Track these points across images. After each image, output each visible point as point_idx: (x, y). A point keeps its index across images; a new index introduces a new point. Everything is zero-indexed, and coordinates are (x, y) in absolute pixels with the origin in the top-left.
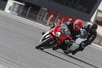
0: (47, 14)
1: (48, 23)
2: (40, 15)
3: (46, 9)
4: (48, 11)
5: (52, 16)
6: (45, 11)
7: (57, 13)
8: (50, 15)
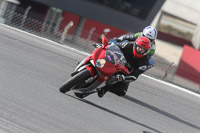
0: (60, 19)
1: (63, 37)
2: (48, 22)
3: (59, 11)
4: (64, 14)
5: (71, 24)
6: (58, 14)
7: (81, 18)
8: (68, 22)
